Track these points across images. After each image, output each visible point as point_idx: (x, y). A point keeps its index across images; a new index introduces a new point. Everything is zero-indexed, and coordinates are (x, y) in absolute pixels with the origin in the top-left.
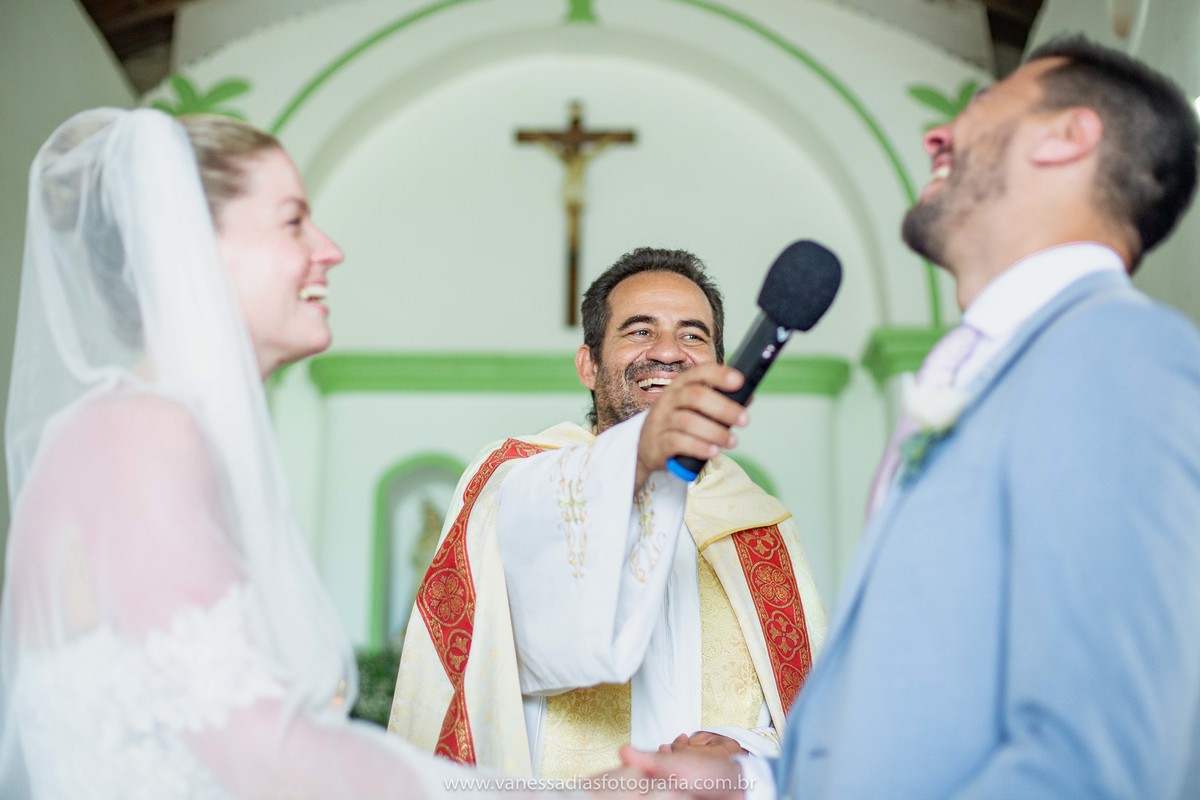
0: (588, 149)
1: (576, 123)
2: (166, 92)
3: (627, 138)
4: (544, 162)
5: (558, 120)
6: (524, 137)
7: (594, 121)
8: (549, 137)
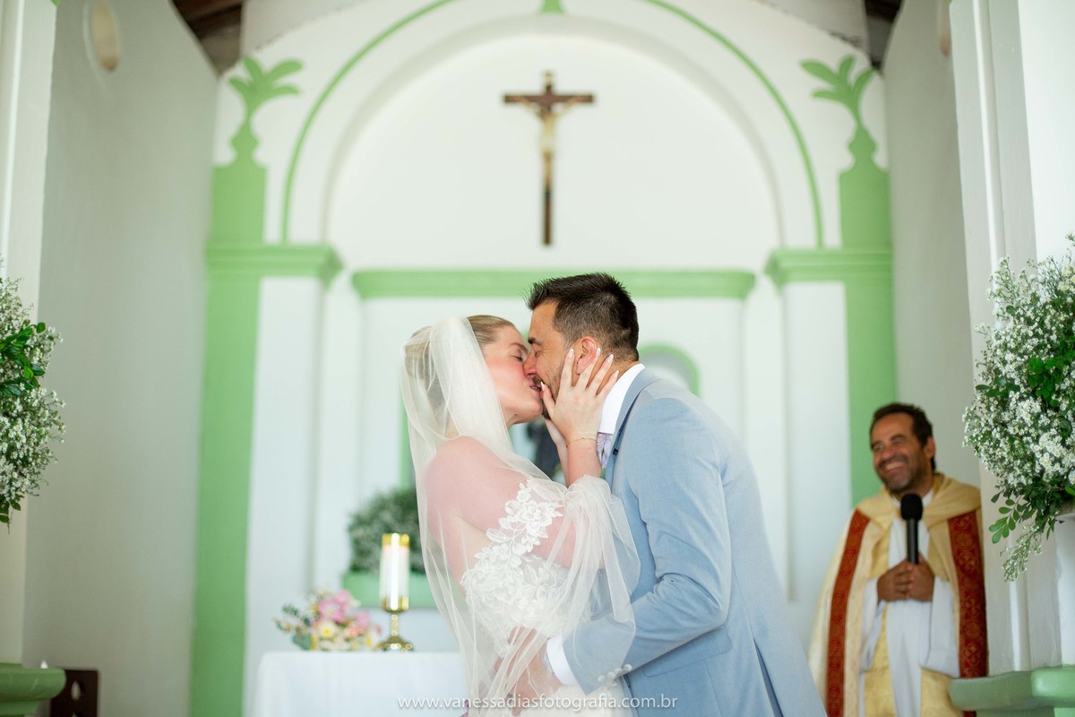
0: (558, 108)
1: (549, 88)
2: (239, 71)
3: (588, 99)
4: (525, 117)
5: (536, 87)
6: (509, 99)
7: (561, 88)
8: (529, 99)
